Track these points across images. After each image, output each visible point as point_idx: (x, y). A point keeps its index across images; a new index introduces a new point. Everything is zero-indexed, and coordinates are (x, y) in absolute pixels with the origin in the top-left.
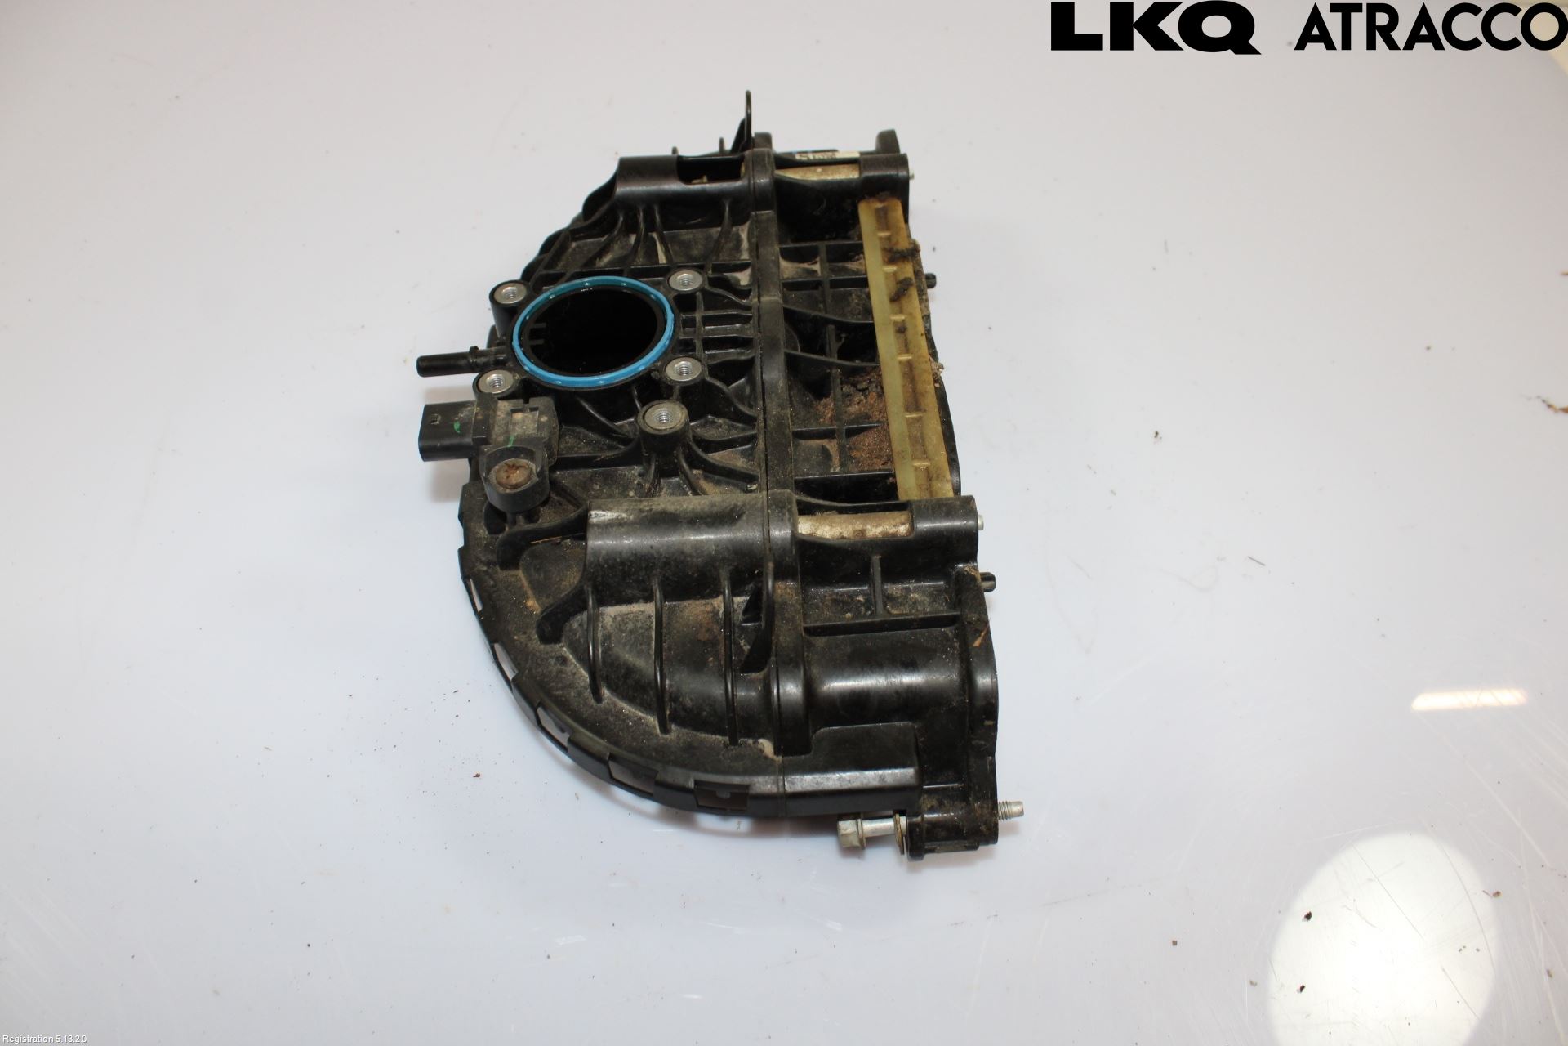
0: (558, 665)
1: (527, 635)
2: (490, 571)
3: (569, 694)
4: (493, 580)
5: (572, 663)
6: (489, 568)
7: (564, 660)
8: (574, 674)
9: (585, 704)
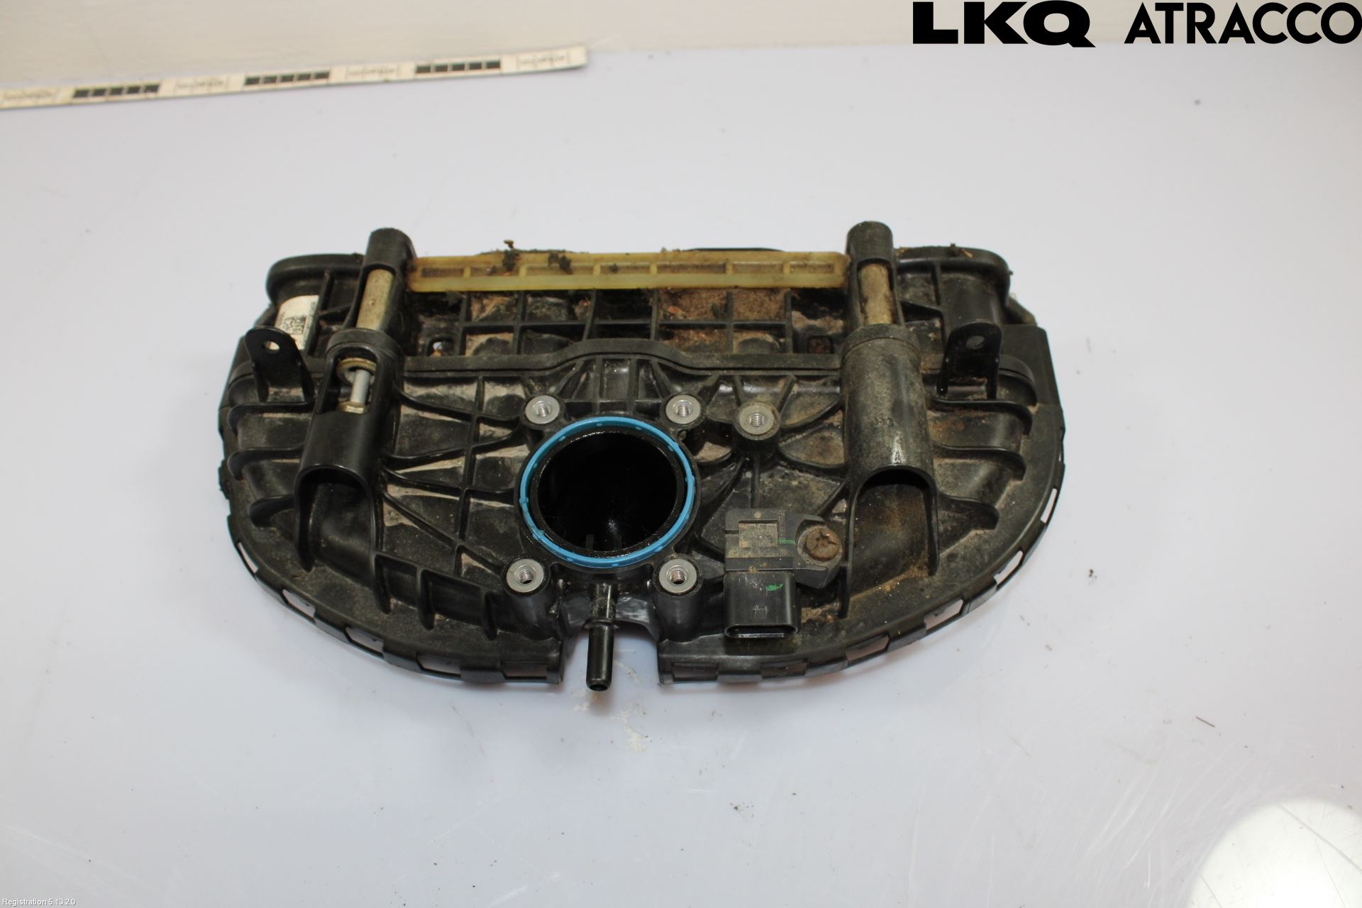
0: (957, 560)
1: (924, 587)
2: (846, 627)
3: (986, 549)
4: (858, 624)
5: (955, 549)
6: (843, 629)
7: (952, 557)
8: (966, 547)
9: (996, 536)
